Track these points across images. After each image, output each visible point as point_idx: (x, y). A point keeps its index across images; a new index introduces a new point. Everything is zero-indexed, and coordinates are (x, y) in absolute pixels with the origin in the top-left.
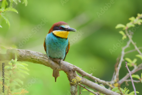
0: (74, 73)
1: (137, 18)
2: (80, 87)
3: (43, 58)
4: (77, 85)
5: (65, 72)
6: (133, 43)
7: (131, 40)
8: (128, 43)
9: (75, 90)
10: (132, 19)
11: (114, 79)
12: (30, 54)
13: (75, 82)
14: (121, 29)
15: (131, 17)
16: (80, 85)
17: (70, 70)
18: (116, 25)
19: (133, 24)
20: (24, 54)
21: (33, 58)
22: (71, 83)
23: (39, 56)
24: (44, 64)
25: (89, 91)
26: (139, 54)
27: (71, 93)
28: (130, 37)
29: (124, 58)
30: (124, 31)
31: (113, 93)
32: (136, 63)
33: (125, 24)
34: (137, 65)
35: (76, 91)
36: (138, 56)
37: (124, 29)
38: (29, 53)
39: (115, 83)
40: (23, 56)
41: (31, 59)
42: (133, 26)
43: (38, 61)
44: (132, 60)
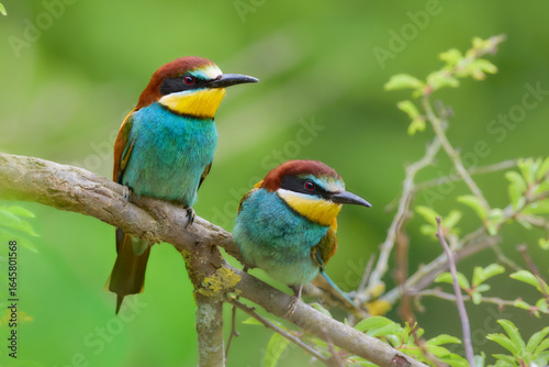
0: (212, 252)
1: (471, 55)
2: (234, 310)
3: (96, 192)
4: (221, 303)
5: (179, 248)
6: (449, 150)
7: (441, 140)
8: (432, 151)
9: (212, 321)
10: (452, 56)
11: (367, 285)
12: (47, 175)
13: (217, 289)
14: (406, 94)
15: (446, 49)
16: (233, 301)
17: (197, 243)
18: (387, 80)
19: (453, 75)
20: (23, 171)
21: (56, 191)
22: (200, 291)
23: (80, 182)
24: (97, 215)
25: (267, 325)
26: (468, 192)
27: (199, 330)
28: (439, 126)
29: (412, 206)
30: (418, 103)
31: (361, 338)
32: (457, 226)
33: (422, 77)
34: (461, 237)
35: (218, 323)
36: (466, 199)
37: (416, 94)
38: (43, 169)
39: (373, 300)
40: (16, 181)
41: (48, 194)
42: (454, 83)
43: (73, 201)
44: (444, 213)
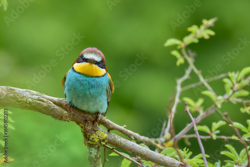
0: (93, 124)
1: (202, 27)
2: (105, 149)
3: (39, 100)
4: (99, 147)
5: (78, 123)
6: (196, 71)
7: (192, 66)
8: (188, 72)
9: (96, 155)
10: (194, 29)
11: (164, 134)
12: (16, 94)
13: (97, 140)
14: (174, 47)
15: (190, 26)
16: (104, 145)
17: (86, 120)
18: (165, 42)
19: (195, 37)
20: (5, 93)
21: (21, 101)
22: (89, 142)
23: (31, 96)
24: (40, 111)
25: (120, 155)
26: (206, 89)
27: (90, 160)
28: (191, 61)
29: (181, 97)
30: (180, 51)
31: (164, 158)
32: (203, 105)
33: (181, 39)
34: (204, 110)
35: (98, 156)
36: (205, 93)
37: (179, 47)
38: (13, 91)
39: (167, 141)
40: (2, 98)
41: (17, 103)
42: (196, 41)
43: (29, 105)
44: (195, 100)
